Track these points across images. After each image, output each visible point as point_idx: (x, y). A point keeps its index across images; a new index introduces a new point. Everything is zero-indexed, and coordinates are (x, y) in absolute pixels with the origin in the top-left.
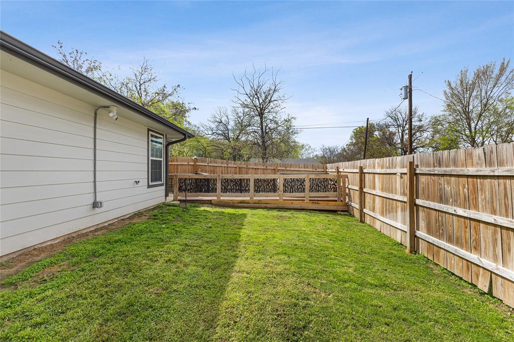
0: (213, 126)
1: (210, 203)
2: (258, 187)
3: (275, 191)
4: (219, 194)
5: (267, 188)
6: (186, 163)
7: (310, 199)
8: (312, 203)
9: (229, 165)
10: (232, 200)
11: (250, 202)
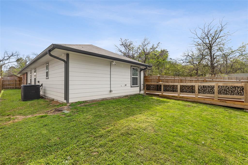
0: (183, 58)
1: (158, 96)
2: (182, 90)
3: (193, 92)
4: (162, 92)
5: (188, 90)
6: (155, 78)
7: (218, 99)
8: (219, 101)
9: (175, 79)
10: (168, 95)
11: (178, 97)
